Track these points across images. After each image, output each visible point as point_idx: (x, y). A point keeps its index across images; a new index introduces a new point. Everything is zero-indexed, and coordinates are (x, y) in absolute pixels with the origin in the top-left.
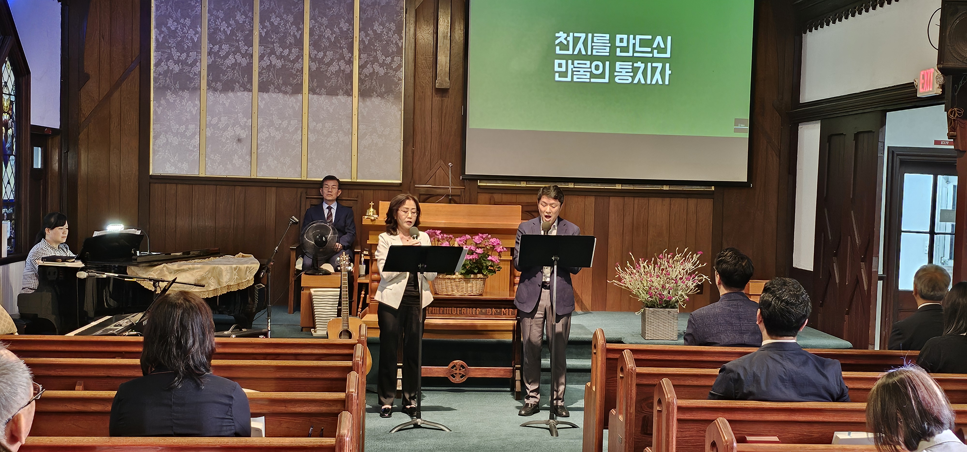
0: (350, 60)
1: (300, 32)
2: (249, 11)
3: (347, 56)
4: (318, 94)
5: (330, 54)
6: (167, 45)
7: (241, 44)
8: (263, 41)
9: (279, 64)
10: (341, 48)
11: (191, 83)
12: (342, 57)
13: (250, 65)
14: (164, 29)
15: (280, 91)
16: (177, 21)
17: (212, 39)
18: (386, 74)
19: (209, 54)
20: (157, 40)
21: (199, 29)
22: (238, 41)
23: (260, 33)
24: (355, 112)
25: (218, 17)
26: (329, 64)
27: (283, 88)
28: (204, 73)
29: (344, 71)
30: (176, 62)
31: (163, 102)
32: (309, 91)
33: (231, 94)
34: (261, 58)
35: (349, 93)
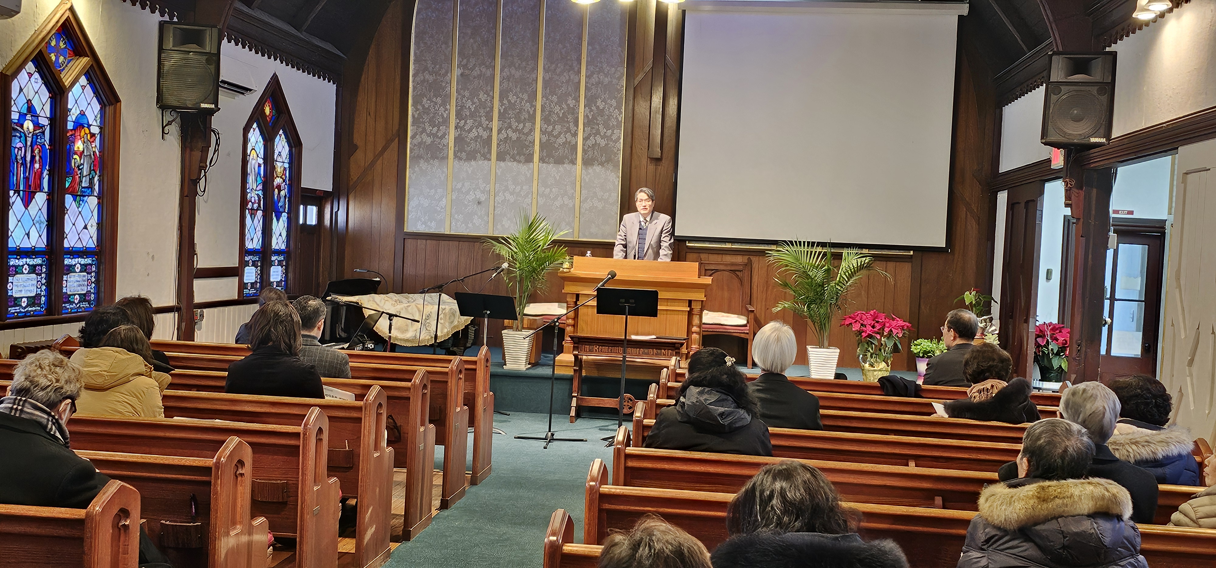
0: (575, 132)
1: (533, 109)
2: (490, 91)
3: (573, 129)
4: (547, 163)
5: (558, 127)
6: (421, 120)
7: (484, 119)
8: (501, 116)
9: (514, 136)
10: (568, 122)
11: (440, 153)
12: (569, 130)
13: (490, 137)
14: (420, 107)
15: (515, 160)
16: (430, 99)
17: (459, 115)
18: (606, 145)
19: (456, 128)
20: (413, 116)
21: (448, 107)
22: (480, 117)
23: (500, 110)
24: (578, 178)
25: (464, 96)
26: (557, 137)
27: (517, 158)
28: (451, 144)
29: (570, 142)
30: (428, 135)
31: (417, 169)
32: (539, 160)
33: (473, 163)
34: (499, 131)
35: (573, 162)
